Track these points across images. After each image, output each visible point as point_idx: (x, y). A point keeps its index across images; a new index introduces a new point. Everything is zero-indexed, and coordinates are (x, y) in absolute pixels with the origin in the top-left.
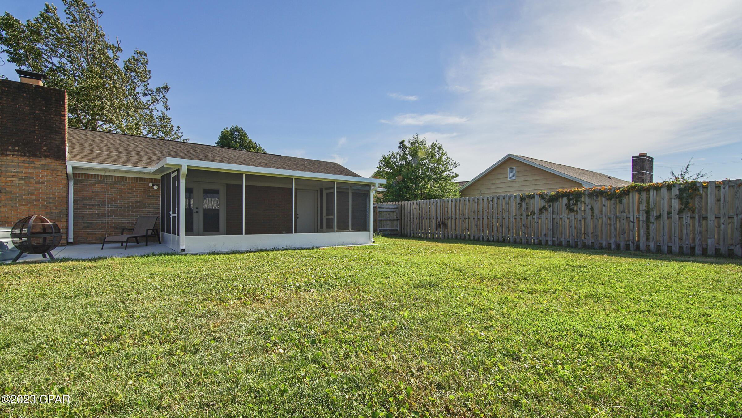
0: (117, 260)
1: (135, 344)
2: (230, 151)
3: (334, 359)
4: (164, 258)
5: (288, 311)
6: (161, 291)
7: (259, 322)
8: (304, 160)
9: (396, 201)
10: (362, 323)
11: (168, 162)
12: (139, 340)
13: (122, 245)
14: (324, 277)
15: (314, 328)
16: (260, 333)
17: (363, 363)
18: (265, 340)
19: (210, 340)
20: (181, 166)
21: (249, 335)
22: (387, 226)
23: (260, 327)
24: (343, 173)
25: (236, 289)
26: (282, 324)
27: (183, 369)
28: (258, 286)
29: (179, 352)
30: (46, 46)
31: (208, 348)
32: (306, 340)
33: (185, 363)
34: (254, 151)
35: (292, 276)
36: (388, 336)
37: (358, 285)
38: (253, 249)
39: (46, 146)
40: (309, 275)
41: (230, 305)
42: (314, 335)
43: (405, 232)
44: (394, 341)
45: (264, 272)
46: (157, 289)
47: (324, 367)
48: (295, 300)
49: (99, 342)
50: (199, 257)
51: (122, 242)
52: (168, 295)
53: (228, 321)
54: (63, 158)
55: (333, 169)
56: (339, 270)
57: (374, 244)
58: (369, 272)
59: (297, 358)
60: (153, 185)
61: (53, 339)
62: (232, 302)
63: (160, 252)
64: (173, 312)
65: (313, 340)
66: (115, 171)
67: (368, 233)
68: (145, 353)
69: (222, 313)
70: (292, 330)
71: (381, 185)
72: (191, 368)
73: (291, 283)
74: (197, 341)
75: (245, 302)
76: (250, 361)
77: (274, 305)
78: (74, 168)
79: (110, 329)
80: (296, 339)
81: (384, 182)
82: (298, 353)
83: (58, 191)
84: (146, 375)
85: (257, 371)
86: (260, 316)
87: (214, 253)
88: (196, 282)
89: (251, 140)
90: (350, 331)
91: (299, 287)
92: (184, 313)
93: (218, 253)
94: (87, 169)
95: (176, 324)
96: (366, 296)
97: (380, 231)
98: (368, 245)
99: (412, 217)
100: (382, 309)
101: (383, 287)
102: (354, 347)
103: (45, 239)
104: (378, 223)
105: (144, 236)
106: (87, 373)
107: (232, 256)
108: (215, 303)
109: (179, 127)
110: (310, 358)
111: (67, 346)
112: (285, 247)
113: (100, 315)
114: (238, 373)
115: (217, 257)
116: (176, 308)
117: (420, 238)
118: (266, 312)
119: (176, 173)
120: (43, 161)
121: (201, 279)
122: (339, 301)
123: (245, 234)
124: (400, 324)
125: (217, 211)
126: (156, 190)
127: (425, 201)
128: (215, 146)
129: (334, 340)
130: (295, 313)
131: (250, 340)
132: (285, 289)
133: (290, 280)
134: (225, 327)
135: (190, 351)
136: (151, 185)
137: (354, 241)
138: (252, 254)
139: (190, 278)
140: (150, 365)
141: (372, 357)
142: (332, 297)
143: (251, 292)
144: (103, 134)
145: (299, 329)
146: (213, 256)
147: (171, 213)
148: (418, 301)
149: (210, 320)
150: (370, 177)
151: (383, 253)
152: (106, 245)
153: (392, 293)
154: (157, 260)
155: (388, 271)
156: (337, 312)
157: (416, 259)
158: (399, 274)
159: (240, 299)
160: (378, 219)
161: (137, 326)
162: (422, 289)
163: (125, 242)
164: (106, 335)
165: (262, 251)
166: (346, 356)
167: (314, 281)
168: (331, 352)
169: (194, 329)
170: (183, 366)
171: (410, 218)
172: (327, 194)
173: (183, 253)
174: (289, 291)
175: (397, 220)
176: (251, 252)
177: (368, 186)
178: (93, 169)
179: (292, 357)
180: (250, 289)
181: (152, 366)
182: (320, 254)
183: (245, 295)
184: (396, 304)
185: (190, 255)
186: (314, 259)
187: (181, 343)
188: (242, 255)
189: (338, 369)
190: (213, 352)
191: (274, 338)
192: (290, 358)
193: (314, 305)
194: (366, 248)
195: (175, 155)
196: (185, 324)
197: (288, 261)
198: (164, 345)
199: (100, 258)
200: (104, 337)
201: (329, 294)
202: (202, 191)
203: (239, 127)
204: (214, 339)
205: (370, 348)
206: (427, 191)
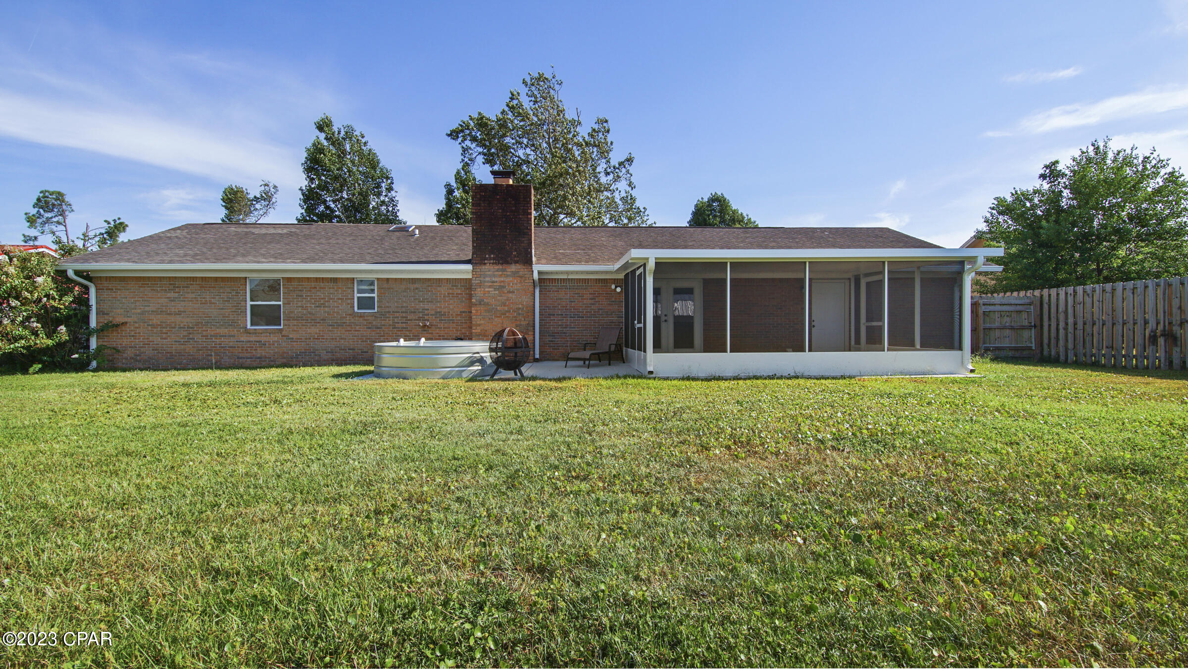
0: (581, 381)
1: (605, 488)
2: (708, 232)
3: (899, 578)
4: (631, 381)
5: (805, 478)
6: (629, 424)
7: (759, 488)
8: (823, 230)
9: (1027, 288)
10: (956, 523)
11: (633, 256)
12: (610, 482)
13: (584, 363)
14: (868, 429)
15: (855, 514)
16: (762, 504)
17: (965, 601)
18: (772, 518)
19: (692, 501)
20: (647, 259)
21: (746, 505)
22: (1007, 341)
23: (762, 495)
24: (902, 244)
25: (722, 433)
26: (798, 498)
27: (661, 534)
28: (754, 432)
29: (654, 509)
30: (513, 139)
31: (690, 512)
32: (842, 531)
33: (663, 525)
34: (740, 226)
35: (808, 422)
36: (1024, 560)
37: (941, 451)
38: (742, 375)
39: (516, 251)
40: (839, 423)
41: (715, 455)
42: (857, 527)
43: (1053, 353)
44: (1039, 573)
45: (761, 411)
46: (624, 421)
47: (880, 586)
48: (816, 461)
49: (570, 479)
50: (669, 382)
51: (584, 360)
52: (636, 431)
53: (714, 477)
54: (528, 262)
55: (881, 239)
56: (898, 418)
57: (972, 375)
58: (967, 427)
59: (827, 558)
60: (616, 287)
61: (527, 468)
62: (717, 452)
63: (625, 373)
64: (645, 453)
65: (856, 535)
66: (577, 272)
67: (959, 353)
68: (616, 502)
69: (705, 465)
70: (816, 510)
71: (990, 260)
72: (672, 535)
73: (808, 432)
74: (676, 499)
75: (736, 453)
76: (751, 544)
77: (782, 465)
78: (540, 273)
79: (579, 464)
80: (825, 526)
81: (999, 252)
82: (830, 551)
83: (525, 300)
84: (619, 531)
85: (764, 564)
86: (761, 478)
87: (688, 378)
88: (669, 416)
89: (735, 210)
90: (931, 533)
91: (822, 442)
92: (658, 458)
93: (695, 379)
94: (552, 273)
95: (648, 471)
96: (963, 474)
97: (987, 350)
98: (960, 376)
99: (1071, 320)
100: (1003, 503)
101: (1003, 459)
102: (943, 566)
103: (516, 353)
104: (981, 336)
105: (606, 353)
106: (560, 514)
107: (713, 383)
108: (695, 449)
109: (644, 208)
110: (853, 565)
111: (540, 477)
112: (792, 374)
113: (568, 446)
114: (734, 559)
115: (694, 383)
116: (647, 450)
117: (1095, 366)
118: (770, 474)
119: (641, 270)
120: (513, 268)
121: (675, 413)
122: (903, 475)
123: (731, 352)
124: (1053, 541)
125: (691, 318)
126: (619, 293)
127: (1108, 286)
128: (687, 227)
129: (898, 544)
130: (819, 483)
131: (749, 512)
132: (798, 441)
133: (806, 429)
134: (711, 486)
135: (668, 510)
136: (613, 287)
137: (927, 367)
138: (741, 382)
139: (662, 410)
140: (622, 518)
141: (987, 594)
142: (887, 465)
143: (744, 439)
144: (564, 229)
145: (827, 511)
146: (687, 383)
147: (636, 322)
148: (1101, 501)
149: (690, 472)
150: (962, 247)
151: (996, 393)
152: (570, 363)
153: (1028, 476)
154: (622, 384)
155: (1013, 430)
156: (900, 494)
157: (1085, 409)
158: (1041, 438)
159: (728, 448)
160: (982, 326)
161: (606, 466)
162: (1112, 476)
163: (587, 359)
164: (575, 471)
165: (756, 378)
166: (926, 578)
167: (850, 434)
168: (893, 564)
169: (671, 481)
170: (661, 529)
171: (1067, 324)
172: (868, 284)
173: (651, 376)
174: (805, 445)
175: (1030, 327)
176: (740, 379)
177: (960, 263)
178: (557, 273)
179: (820, 555)
180: (742, 434)
181: (626, 521)
182: (857, 389)
183: (735, 443)
184: (1041, 499)
185: (660, 379)
186: (846, 396)
187: (657, 497)
188: (727, 384)
189: (910, 598)
190: (698, 519)
191: (786, 518)
192: (816, 556)
193: (852, 474)
194: (954, 381)
195: (640, 245)
196: (659, 473)
197: (799, 396)
198: (636, 496)
199: (564, 379)
200: (573, 474)
201: (880, 461)
202: (671, 292)
203: (719, 194)
204: (698, 500)
205: (981, 575)
206: (1116, 263)
